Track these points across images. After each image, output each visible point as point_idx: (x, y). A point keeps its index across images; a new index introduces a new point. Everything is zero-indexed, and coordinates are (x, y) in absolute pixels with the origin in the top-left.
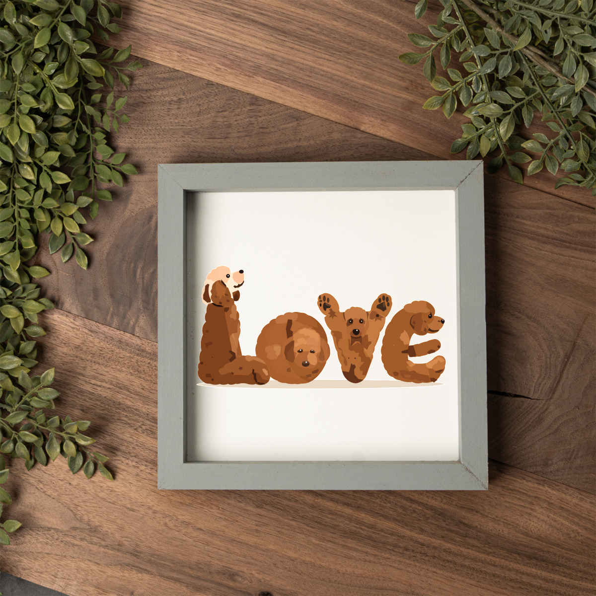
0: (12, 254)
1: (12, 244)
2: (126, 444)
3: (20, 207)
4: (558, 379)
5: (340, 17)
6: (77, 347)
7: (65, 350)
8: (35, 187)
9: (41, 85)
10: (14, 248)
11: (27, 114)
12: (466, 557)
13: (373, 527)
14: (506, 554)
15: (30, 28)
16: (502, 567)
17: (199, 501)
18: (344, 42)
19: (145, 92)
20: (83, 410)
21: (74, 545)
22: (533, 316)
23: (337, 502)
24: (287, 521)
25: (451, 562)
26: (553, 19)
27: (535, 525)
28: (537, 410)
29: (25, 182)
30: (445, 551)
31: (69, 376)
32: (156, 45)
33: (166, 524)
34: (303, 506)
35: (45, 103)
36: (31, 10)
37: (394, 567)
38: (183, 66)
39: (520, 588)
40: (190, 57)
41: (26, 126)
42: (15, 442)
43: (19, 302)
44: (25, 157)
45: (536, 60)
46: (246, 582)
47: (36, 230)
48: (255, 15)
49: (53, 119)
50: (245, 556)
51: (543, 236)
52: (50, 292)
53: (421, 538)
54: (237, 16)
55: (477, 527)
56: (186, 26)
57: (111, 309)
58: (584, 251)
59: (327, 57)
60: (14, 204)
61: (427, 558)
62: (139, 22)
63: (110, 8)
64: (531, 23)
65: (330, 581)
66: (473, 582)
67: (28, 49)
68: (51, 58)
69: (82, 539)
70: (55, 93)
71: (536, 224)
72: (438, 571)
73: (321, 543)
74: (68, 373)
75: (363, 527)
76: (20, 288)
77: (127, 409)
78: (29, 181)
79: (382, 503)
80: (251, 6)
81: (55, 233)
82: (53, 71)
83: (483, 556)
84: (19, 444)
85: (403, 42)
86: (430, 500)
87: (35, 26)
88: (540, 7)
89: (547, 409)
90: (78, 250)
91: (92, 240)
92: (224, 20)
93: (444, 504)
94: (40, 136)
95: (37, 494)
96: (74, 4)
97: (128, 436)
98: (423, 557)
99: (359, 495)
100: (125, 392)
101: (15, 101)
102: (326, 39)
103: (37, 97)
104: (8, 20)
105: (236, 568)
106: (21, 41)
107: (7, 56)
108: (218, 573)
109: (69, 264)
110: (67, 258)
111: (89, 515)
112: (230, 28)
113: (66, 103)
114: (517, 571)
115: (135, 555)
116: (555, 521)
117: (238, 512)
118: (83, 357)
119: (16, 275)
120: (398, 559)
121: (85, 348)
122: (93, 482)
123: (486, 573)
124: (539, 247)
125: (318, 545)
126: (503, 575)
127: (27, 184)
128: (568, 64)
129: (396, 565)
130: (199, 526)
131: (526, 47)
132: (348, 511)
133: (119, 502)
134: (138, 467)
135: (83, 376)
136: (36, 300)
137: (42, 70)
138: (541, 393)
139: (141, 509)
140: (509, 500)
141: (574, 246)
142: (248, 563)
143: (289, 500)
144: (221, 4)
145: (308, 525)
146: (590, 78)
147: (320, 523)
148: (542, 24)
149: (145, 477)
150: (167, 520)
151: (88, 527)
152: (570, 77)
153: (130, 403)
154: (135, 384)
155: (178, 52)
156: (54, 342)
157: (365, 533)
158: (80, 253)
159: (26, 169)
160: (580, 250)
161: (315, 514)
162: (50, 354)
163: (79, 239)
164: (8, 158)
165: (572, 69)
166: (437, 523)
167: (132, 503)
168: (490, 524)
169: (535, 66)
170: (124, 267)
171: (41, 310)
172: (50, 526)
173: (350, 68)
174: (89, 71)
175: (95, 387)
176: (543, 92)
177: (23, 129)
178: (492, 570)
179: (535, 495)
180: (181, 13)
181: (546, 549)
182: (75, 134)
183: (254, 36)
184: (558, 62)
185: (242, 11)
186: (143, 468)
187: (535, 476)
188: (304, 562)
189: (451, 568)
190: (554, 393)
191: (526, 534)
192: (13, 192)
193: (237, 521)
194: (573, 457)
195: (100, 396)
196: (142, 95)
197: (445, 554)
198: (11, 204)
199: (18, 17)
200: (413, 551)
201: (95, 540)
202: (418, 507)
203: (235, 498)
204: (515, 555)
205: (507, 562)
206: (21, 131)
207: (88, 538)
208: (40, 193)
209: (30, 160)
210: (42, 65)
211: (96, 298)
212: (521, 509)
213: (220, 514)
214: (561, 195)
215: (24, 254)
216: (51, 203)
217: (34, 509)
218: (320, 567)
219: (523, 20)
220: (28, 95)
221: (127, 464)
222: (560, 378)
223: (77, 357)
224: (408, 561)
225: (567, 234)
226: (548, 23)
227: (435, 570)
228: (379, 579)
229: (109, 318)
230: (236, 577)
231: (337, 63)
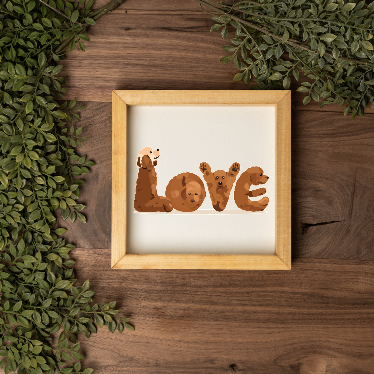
0: (44, 226)
1: (42, 221)
2: (135, 309)
3: (41, 200)
4: (351, 207)
5: (182, 50)
6: (93, 265)
7: (88, 268)
8: (46, 187)
9: (35, 133)
10: (44, 223)
11: (32, 150)
12: (331, 314)
13: (278, 313)
14: (352, 306)
15: (21, 104)
16: (351, 314)
17: (183, 327)
18: (188, 62)
19: (89, 119)
20: (107, 298)
21: (123, 371)
22: (329, 178)
23: (256, 306)
24: (232, 324)
25: (324, 319)
26: (299, 23)
27: (362, 286)
28: (345, 226)
29: (40, 186)
30: (319, 314)
31: (94, 282)
32: (88, 92)
33: (169, 345)
34: (238, 313)
35: (40, 141)
36: (17, 94)
37: (296, 331)
38: (106, 99)
39: (364, 321)
40: (108, 93)
41: (33, 156)
42: (77, 325)
43: (56, 250)
44: (37, 173)
45: (294, 45)
46: (220, 362)
47: (52, 210)
48: (136, 61)
49: (46, 148)
50: (216, 349)
51: (322, 134)
52: (70, 240)
53: (305, 311)
54: (127, 64)
55: (332, 297)
56: (101, 77)
57: (106, 240)
58: (345, 136)
59: (181, 73)
60: (37, 199)
61: (311, 321)
62: (75, 82)
63: (60, 80)
64: (286, 27)
65: (264, 348)
66: (339, 326)
67: (22, 115)
68: (36, 117)
69: (126, 366)
70: (44, 135)
71: (316, 129)
72: (319, 326)
73: (253, 330)
74: (93, 280)
75: (273, 315)
76: (54, 243)
77: (130, 290)
78: (42, 185)
79: (279, 299)
80: (133, 57)
81: (63, 208)
82: (40, 123)
83: (339, 311)
84: (80, 325)
85: (219, 53)
86: (304, 290)
87: (23, 102)
88: (290, 18)
89: (350, 224)
90: (78, 214)
91: (84, 206)
92: (121, 69)
93: (312, 289)
94: (42, 160)
95: (96, 349)
96: (40, 84)
97: (135, 304)
98: (309, 321)
99: (266, 299)
100: (126, 281)
101: (24, 145)
102: (178, 63)
103: (35, 139)
104: (8, 103)
105: (213, 357)
106: (18, 112)
107: (12, 122)
108: (204, 362)
109: (76, 222)
110: (74, 220)
111: (127, 352)
112: (125, 72)
113: (52, 138)
114: (360, 313)
115: (157, 366)
116: (372, 281)
117: (205, 327)
118: (98, 269)
119: (50, 237)
120: (297, 326)
121: (98, 264)
122: (124, 334)
123: (344, 319)
124: (322, 140)
125: (252, 331)
126: (353, 317)
127: (41, 187)
128: (313, 44)
129: (296, 329)
130: (187, 340)
131: (288, 40)
132: (263, 309)
133: (141, 341)
134: (145, 319)
135: (102, 279)
136: (65, 246)
137: (34, 124)
138: (345, 217)
139: (153, 341)
140: (345, 278)
141: (339, 135)
142: (218, 352)
143: (230, 312)
144: (116, 61)
145: (244, 323)
146: (326, 48)
147: (250, 320)
148: (293, 26)
149: (150, 323)
150: (169, 342)
151: (128, 359)
152: (316, 50)
153: (131, 287)
154: (131, 275)
155: (101, 92)
156: (80, 266)
157: (275, 317)
158: (80, 215)
159: (39, 179)
160: (343, 136)
161: (246, 316)
162: (80, 273)
163: (77, 208)
164: (28, 176)
165: (316, 46)
166: (311, 301)
167: (148, 339)
168: (338, 293)
169: (294, 48)
170: (106, 215)
171: (69, 251)
172: (107, 365)
173: (195, 75)
174: (58, 117)
175: (110, 283)
176: (302, 61)
177: (32, 159)
178: (347, 317)
179: (357, 271)
180: (97, 71)
181: (371, 297)
182: (60, 153)
183: (139, 72)
184: (307, 43)
185: (129, 61)
186: (148, 319)
187: (354, 261)
188: (248, 342)
189: (325, 322)
190: (351, 215)
191: (359, 293)
192: (35, 193)
193: (206, 332)
194: (371, 245)
195: (113, 287)
196: (89, 121)
197: (320, 316)
198: (36, 200)
199: (13, 100)
200: (303, 319)
201: (134, 364)
202: (299, 296)
203: (201, 320)
204: (356, 305)
205: (353, 310)
206: (32, 160)
207: (130, 365)
208: (50, 190)
209: (40, 174)
210: (32, 121)
211: (96, 235)
212: (352, 280)
213: (196, 331)
214: (325, 110)
215: (50, 224)
216: (58, 194)
217: (96, 358)
218: (257, 342)
219: (282, 26)
220: (30, 140)
221: (139, 319)
222: (353, 206)
223: (95, 270)
224: (301, 326)
225: (334, 130)
226: (296, 25)
227: (317, 326)
228: (289, 340)
229: (106, 245)
230: (214, 362)
231: (187, 74)
